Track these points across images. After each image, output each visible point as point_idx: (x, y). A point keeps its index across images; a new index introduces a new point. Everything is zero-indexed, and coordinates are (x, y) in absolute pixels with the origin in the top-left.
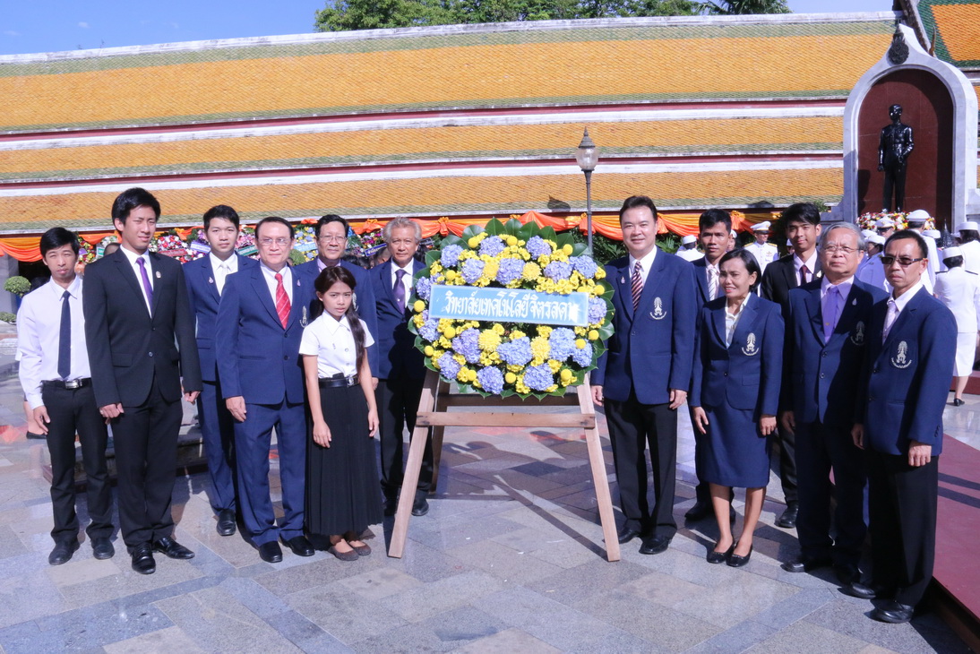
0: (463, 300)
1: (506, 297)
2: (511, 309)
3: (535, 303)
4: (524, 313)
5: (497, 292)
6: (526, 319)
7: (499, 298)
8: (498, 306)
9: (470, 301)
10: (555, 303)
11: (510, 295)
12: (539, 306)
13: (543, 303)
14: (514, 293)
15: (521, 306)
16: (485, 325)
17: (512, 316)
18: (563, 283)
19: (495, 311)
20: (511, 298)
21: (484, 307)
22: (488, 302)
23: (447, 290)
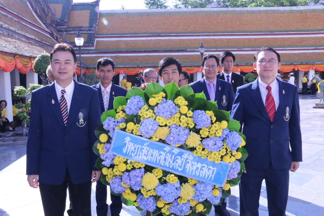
0: (137, 147)
1: (170, 152)
2: (171, 162)
3: (190, 162)
4: (181, 167)
5: (164, 147)
6: (181, 172)
7: (164, 151)
8: (163, 157)
9: (143, 149)
10: (205, 165)
11: (173, 151)
12: (192, 165)
13: (196, 163)
14: (176, 151)
15: (179, 161)
16: (149, 169)
17: (171, 167)
18: (215, 154)
19: (160, 160)
20: (173, 154)
21: (152, 155)
22: (156, 152)
23: (126, 136)
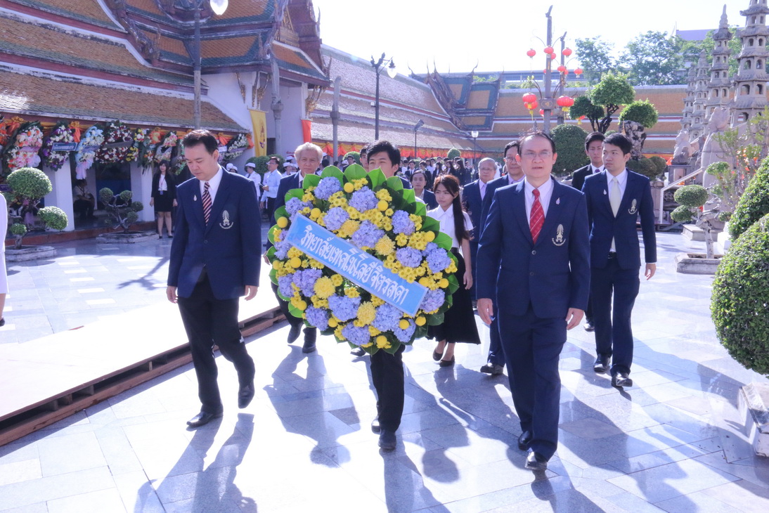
0: (319, 240)
1: (356, 256)
2: (356, 269)
3: (378, 273)
4: (365, 279)
5: (351, 248)
6: (366, 284)
7: (350, 253)
8: (346, 260)
9: (324, 244)
10: (395, 282)
11: (360, 256)
12: (380, 279)
13: (384, 277)
14: (364, 256)
15: (365, 270)
16: (327, 272)
17: (354, 275)
18: (409, 271)
19: (342, 263)
20: (360, 259)
21: (334, 256)
22: (339, 252)
23: (307, 223)
